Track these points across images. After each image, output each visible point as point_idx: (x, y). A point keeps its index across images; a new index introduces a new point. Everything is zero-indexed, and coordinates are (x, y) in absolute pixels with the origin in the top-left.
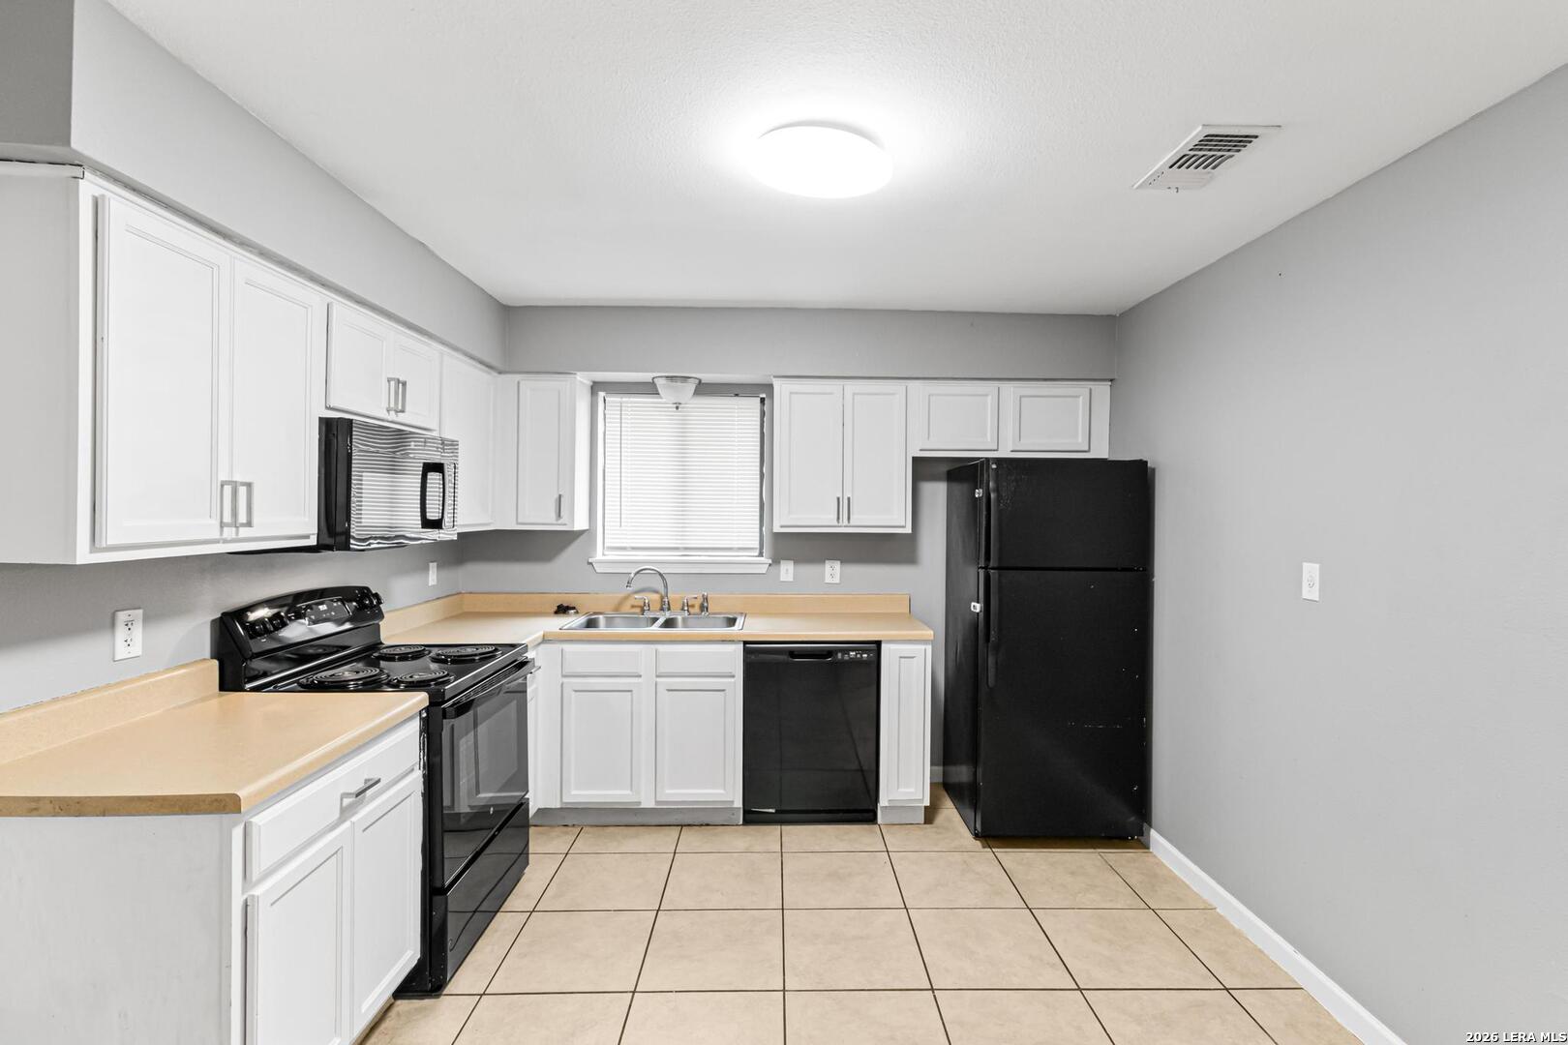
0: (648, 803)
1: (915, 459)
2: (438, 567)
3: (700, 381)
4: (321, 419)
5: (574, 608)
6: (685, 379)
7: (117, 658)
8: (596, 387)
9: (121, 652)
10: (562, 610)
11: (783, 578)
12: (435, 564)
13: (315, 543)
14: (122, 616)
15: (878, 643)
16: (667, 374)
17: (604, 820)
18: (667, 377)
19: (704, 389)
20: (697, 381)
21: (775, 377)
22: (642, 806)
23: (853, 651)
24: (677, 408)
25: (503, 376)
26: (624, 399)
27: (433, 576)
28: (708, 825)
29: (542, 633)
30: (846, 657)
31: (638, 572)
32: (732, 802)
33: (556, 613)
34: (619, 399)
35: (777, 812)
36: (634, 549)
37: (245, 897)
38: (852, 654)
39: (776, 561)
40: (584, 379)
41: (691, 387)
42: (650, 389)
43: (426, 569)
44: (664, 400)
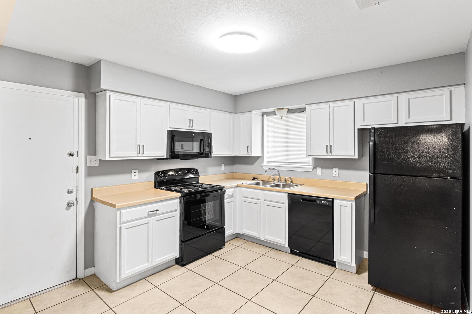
0: (262, 239)
1: (359, 130)
2: (225, 165)
3: (289, 109)
4: (167, 131)
5: (257, 179)
6: (282, 109)
7: (132, 179)
8: (263, 114)
9: (133, 178)
10: (254, 179)
11: (318, 173)
12: (224, 164)
13: (166, 158)
14: (133, 171)
15: (333, 199)
16: (277, 108)
17: (253, 241)
18: (277, 109)
19: (290, 111)
20: (287, 109)
21: (306, 105)
22: (261, 239)
23: (323, 201)
24: (282, 118)
25: (237, 114)
26: (271, 117)
27: (223, 167)
28: (280, 250)
29: (237, 184)
30: (320, 203)
31: (269, 169)
32: (285, 245)
33: (253, 179)
34: (270, 117)
35: (299, 252)
36: (274, 162)
37: (120, 225)
38: (323, 202)
39: (315, 168)
40: (259, 112)
41: (286, 111)
42: (273, 113)
43: (221, 165)
44: (278, 116)
